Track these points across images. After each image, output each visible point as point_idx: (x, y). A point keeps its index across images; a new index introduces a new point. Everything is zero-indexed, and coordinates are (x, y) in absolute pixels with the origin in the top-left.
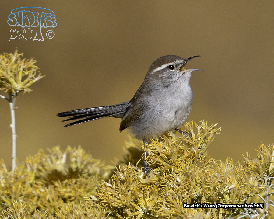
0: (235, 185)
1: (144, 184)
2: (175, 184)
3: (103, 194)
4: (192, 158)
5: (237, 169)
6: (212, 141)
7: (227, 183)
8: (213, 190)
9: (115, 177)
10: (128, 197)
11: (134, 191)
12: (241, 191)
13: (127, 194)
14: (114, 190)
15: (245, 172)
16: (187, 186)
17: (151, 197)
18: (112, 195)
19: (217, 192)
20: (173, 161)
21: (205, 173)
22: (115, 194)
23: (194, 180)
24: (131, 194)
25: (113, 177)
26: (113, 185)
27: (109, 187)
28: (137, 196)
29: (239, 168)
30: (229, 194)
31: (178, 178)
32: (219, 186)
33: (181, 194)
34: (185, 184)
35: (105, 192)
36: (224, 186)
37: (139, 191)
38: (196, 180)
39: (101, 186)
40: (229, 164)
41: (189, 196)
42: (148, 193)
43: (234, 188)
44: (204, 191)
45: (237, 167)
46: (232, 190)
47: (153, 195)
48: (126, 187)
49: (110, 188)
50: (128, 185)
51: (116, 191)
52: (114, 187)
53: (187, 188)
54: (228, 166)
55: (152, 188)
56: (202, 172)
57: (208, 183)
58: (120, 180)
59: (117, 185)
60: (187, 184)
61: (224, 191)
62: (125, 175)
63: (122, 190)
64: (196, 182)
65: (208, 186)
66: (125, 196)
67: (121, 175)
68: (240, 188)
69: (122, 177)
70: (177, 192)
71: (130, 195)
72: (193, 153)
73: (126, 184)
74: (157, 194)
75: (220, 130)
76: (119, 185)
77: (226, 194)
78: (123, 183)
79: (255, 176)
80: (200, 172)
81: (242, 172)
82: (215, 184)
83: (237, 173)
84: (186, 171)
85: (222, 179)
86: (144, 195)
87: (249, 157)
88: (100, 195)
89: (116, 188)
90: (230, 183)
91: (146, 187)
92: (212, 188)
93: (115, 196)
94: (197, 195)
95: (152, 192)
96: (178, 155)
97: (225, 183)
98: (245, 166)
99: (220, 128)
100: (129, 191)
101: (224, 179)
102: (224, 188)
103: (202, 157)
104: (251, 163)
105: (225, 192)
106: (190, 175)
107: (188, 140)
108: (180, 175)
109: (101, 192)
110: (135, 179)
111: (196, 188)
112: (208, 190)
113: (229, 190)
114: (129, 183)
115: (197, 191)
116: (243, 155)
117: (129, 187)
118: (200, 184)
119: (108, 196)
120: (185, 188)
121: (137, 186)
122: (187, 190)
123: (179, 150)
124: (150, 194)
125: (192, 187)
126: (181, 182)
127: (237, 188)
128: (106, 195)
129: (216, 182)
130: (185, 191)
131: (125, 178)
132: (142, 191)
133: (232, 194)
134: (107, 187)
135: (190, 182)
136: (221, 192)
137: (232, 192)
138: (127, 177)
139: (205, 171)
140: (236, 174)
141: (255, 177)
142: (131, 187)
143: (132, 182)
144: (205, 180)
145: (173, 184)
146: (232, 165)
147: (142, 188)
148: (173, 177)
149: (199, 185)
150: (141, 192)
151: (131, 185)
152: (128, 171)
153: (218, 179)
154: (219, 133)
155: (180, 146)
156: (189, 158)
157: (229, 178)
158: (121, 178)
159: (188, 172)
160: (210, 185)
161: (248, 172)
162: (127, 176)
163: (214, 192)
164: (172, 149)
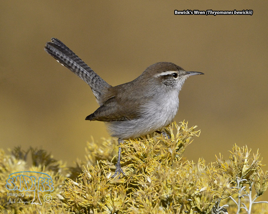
0: (207, 188)
1: (112, 184)
2: (145, 185)
3: (70, 193)
4: (168, 158)
5: (209, 170)
6: (190, 143)
7: (198, 185)
8: (183, 192)
9: (83, 176)
10: (95, 197)
11: (101, 191)
12: (212, 195)
13: (94, 193)
14: (81, 189)
15: (218, 173)
16: (157, 187)
17: (119, 197)
18: (79, 194)
19: (188, 195)
20: (149, 160)
21: (176, 175)
22: (82, 193)
23: (165, 181)
24: (99, 193)
25: (81, 176)
26: (80, 184)
27: (76, 185)
28: (104, 195)
29: (212, 169)
30: (200, 197)
31: (149, 178)
32: (190, 188)
33: (151, 195)
34: (155, 185)
35: (72, 191)
36: (195, 189)
37: (106, 190)
38: (167, 181)
39: (68, 185)
40: (202, 164)
41: (158, 197)
42: (116, 193)
43: (206, 191)
44: (174, 192)
45: (209, 168)
46: (203, 192)
47: (120, 195)
48: (93, 187)
49: (77, 187)
50: (95, 184)
51: (83, 190)
52: (81, 186)
53: (157, 189)
54: (200, 167)
55: (120, 188)
56: (174, 173)
57: (179, 184)
58: (88, 179)
59: (84, 184)
60: (157, 185)
61: (195, 193)
62: (93, 174)
63: (89, 189)
64: (167, 183)
65: (178, 187)
66: (93, 196)
67: (89, 174)
68: (211, 191)
69: (90, 176)
70: (147, 192)
71: (97, 195)
72: (169, 154)
73: (94, 183)
74: (124, 194)
75: (200, 132)
76: (86, 184)
77: (197, 196)
78: (91, 182)
79: (227, 177)
80: (171, 173)
81: (215, 173)
82: (186, 186)
83: (210, 174)
84: (157, 172)
85: (193, 182)
86: (111, 194)
87: (222, 158)
88: (66, 194)
89: (83, 187)
90: (202, 186)
91: (113, 187)
92: (182, 190)
93: (82, 196)
94: (167, 196)
95: (119, 192)
96: (154, 154)
97: (196, 186)
98: (217, 167)
99: (199, 130)
100: (96, 191)
101: (196, 182)
102: (195, 190)
103: (178, 158)
104: (224, 164)
105: (196, 195)
106: (161, 175)
107: (166, 141)
108: (151, 175)
109: (68, 191)
110: (103, 179)
111: (167, 189)
112: (179, 192)
113: (200, 192)
114: (97, 183)
115: (168, 192)
116: (216, 156)
117: (96, 186)
118: (171, 186)
119: (75, 195)
120: (155, 189)
121: (104, 186)
122: (157, 191)
123: (156, 149)
124: (117, 194)
125: (162, 188)
126: (151, 182)
127: (208, 191)
128: (72, 194)
129: (187, 184)
130: (155, 192)
131: (93, 178)
132: (109, 190)
133: (203, 197)
134: (74, 186)
135: (160, 183)
136: (191, 195)
137: (203, 195)
138: (95, 177)
139: (176, 172)
140: (208, 175)
141: (228, 179)
142: (99, 186)
143: (99, 181)
144: (176, 181)
145: (144, 184)
146: (205, 166)
147: (110, 188)
148: (144, 177)
149: (169, 186)
150: (108, 192)
151: (99, 185)
152: (95, 170)
153: (189, 180)
154: (198, 135)
155: (157, 146)
156: (165, 158)
157: (201, 180)
158: (88, 177)
159: (159, 173)
160: (180, 186)
161: (220, 173)
162: (94, 175)
163: (185, 194)
164: (148, 148)
